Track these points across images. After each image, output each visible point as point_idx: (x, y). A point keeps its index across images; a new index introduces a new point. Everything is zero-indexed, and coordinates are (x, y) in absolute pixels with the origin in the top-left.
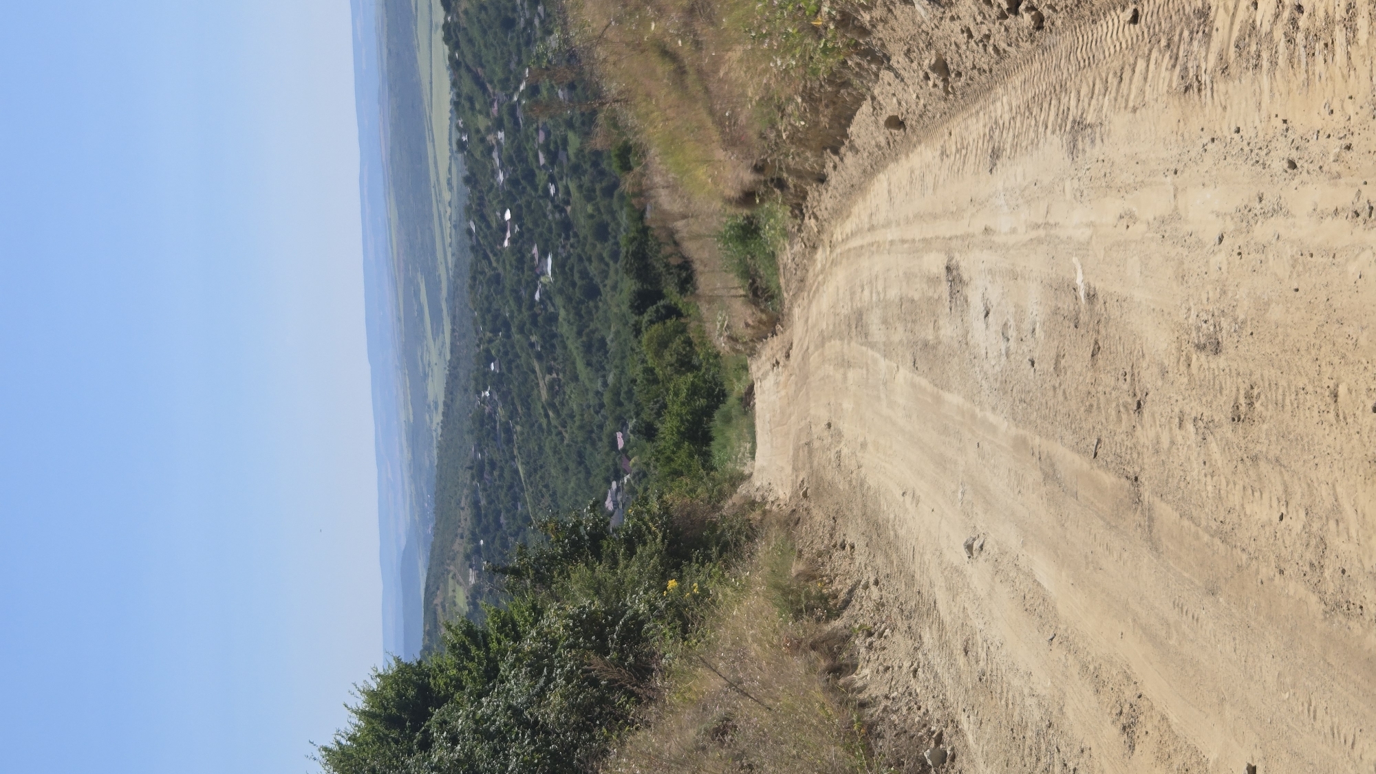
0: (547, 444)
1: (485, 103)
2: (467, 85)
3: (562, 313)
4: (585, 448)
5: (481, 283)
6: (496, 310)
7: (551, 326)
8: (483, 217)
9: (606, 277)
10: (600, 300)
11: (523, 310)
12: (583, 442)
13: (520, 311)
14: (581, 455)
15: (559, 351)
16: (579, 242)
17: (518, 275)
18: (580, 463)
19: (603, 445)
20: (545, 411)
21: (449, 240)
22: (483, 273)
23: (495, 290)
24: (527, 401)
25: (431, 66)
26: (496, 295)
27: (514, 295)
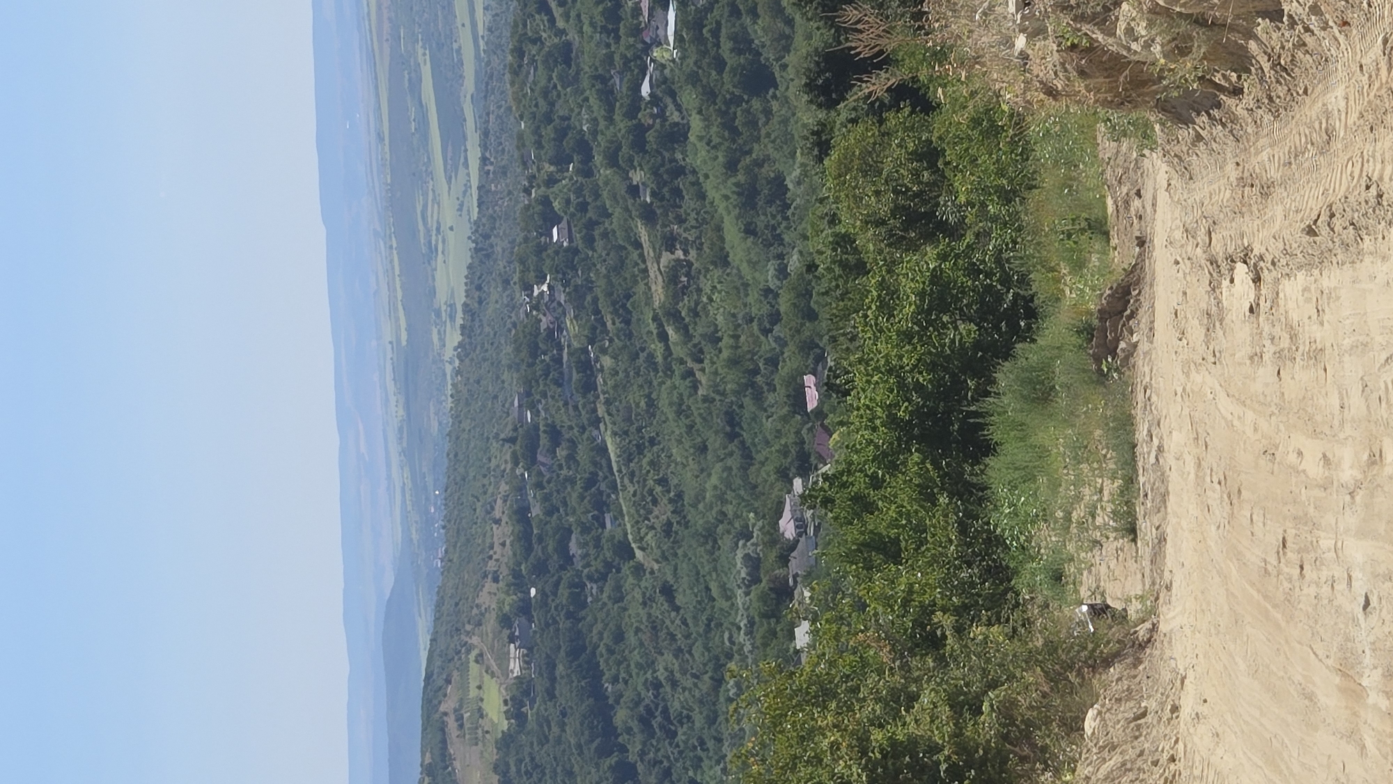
0: (664, 395)
3: (696, 123)
4: (741, 406)
5: (533, 61)
6: (563, 119)
7: (674, 150)
9: (787, 49)
10: (774, 97)
11: (617, 117)
12: (737, 393)
13: (610, 120)
14: (732, 419)
15: (689, 203)
17: (608, 46)
18: (732, 436)
19: (777, 398)
20: (660, 326)
22: (537, 40)
23: (561, 78)
24: (623, 306)
26: (564, 88)
27: (598, 86)
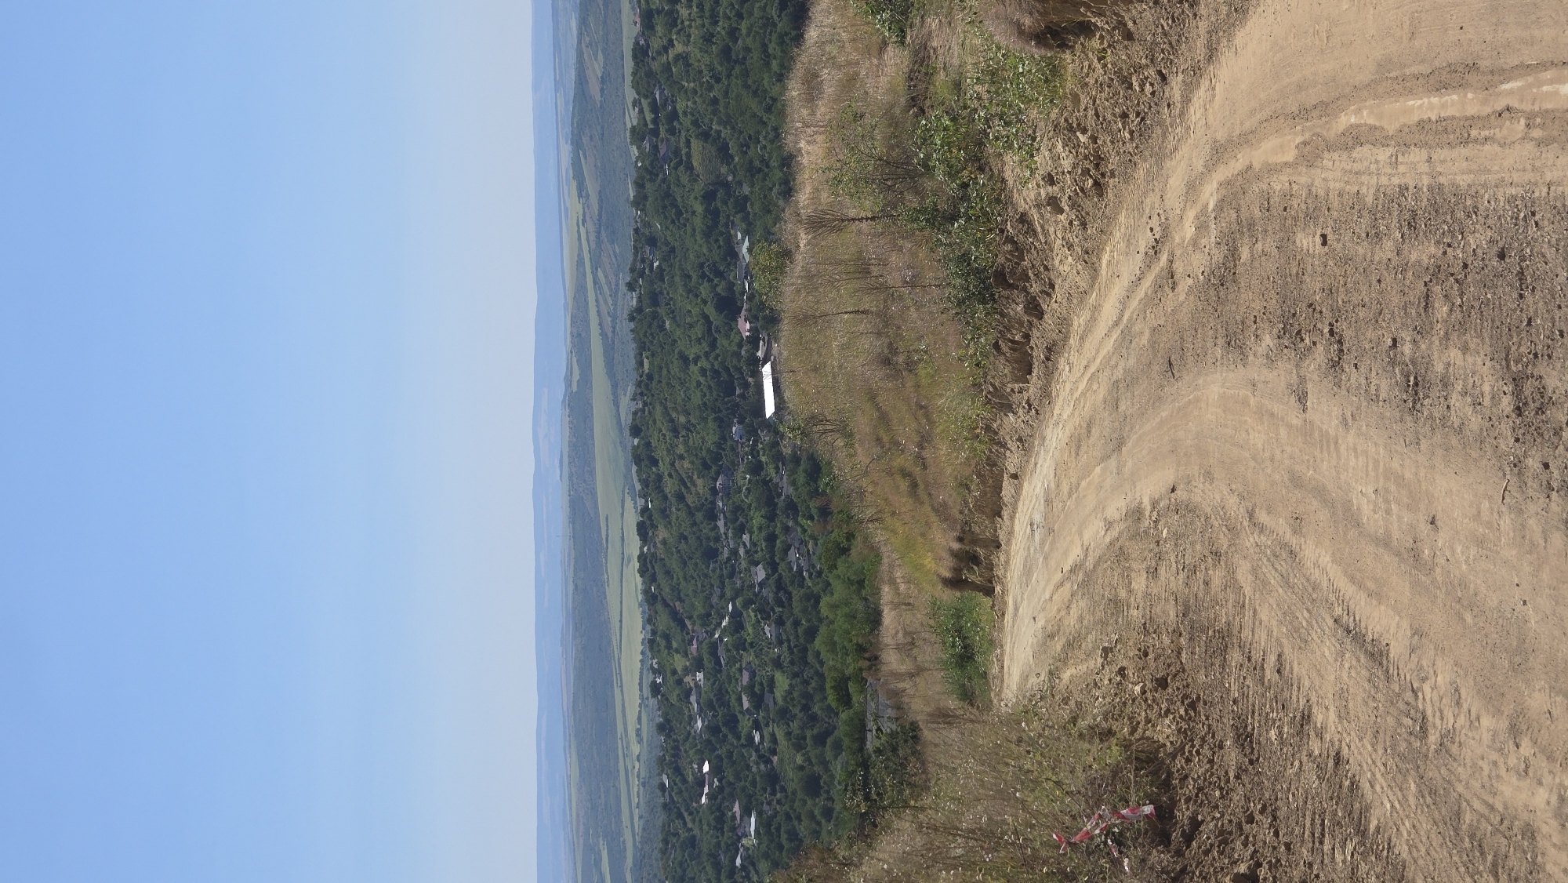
1: (683, 641)
2: (664, 621)
5: (674, 846)
8: (678, 770)
11: (722, 878)
16: (787, 797)
17: (718, 837)
21: (637, 800)
22: (676, 834)
23: (689, 856)
25: (621, 602)
26: (691, 861)
27: (712, 860)
